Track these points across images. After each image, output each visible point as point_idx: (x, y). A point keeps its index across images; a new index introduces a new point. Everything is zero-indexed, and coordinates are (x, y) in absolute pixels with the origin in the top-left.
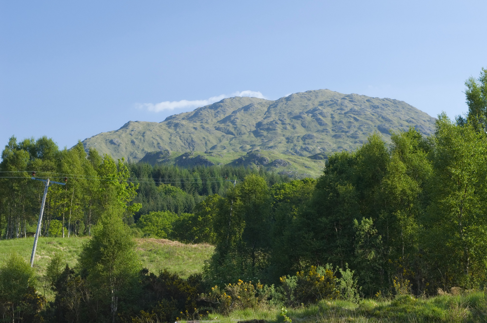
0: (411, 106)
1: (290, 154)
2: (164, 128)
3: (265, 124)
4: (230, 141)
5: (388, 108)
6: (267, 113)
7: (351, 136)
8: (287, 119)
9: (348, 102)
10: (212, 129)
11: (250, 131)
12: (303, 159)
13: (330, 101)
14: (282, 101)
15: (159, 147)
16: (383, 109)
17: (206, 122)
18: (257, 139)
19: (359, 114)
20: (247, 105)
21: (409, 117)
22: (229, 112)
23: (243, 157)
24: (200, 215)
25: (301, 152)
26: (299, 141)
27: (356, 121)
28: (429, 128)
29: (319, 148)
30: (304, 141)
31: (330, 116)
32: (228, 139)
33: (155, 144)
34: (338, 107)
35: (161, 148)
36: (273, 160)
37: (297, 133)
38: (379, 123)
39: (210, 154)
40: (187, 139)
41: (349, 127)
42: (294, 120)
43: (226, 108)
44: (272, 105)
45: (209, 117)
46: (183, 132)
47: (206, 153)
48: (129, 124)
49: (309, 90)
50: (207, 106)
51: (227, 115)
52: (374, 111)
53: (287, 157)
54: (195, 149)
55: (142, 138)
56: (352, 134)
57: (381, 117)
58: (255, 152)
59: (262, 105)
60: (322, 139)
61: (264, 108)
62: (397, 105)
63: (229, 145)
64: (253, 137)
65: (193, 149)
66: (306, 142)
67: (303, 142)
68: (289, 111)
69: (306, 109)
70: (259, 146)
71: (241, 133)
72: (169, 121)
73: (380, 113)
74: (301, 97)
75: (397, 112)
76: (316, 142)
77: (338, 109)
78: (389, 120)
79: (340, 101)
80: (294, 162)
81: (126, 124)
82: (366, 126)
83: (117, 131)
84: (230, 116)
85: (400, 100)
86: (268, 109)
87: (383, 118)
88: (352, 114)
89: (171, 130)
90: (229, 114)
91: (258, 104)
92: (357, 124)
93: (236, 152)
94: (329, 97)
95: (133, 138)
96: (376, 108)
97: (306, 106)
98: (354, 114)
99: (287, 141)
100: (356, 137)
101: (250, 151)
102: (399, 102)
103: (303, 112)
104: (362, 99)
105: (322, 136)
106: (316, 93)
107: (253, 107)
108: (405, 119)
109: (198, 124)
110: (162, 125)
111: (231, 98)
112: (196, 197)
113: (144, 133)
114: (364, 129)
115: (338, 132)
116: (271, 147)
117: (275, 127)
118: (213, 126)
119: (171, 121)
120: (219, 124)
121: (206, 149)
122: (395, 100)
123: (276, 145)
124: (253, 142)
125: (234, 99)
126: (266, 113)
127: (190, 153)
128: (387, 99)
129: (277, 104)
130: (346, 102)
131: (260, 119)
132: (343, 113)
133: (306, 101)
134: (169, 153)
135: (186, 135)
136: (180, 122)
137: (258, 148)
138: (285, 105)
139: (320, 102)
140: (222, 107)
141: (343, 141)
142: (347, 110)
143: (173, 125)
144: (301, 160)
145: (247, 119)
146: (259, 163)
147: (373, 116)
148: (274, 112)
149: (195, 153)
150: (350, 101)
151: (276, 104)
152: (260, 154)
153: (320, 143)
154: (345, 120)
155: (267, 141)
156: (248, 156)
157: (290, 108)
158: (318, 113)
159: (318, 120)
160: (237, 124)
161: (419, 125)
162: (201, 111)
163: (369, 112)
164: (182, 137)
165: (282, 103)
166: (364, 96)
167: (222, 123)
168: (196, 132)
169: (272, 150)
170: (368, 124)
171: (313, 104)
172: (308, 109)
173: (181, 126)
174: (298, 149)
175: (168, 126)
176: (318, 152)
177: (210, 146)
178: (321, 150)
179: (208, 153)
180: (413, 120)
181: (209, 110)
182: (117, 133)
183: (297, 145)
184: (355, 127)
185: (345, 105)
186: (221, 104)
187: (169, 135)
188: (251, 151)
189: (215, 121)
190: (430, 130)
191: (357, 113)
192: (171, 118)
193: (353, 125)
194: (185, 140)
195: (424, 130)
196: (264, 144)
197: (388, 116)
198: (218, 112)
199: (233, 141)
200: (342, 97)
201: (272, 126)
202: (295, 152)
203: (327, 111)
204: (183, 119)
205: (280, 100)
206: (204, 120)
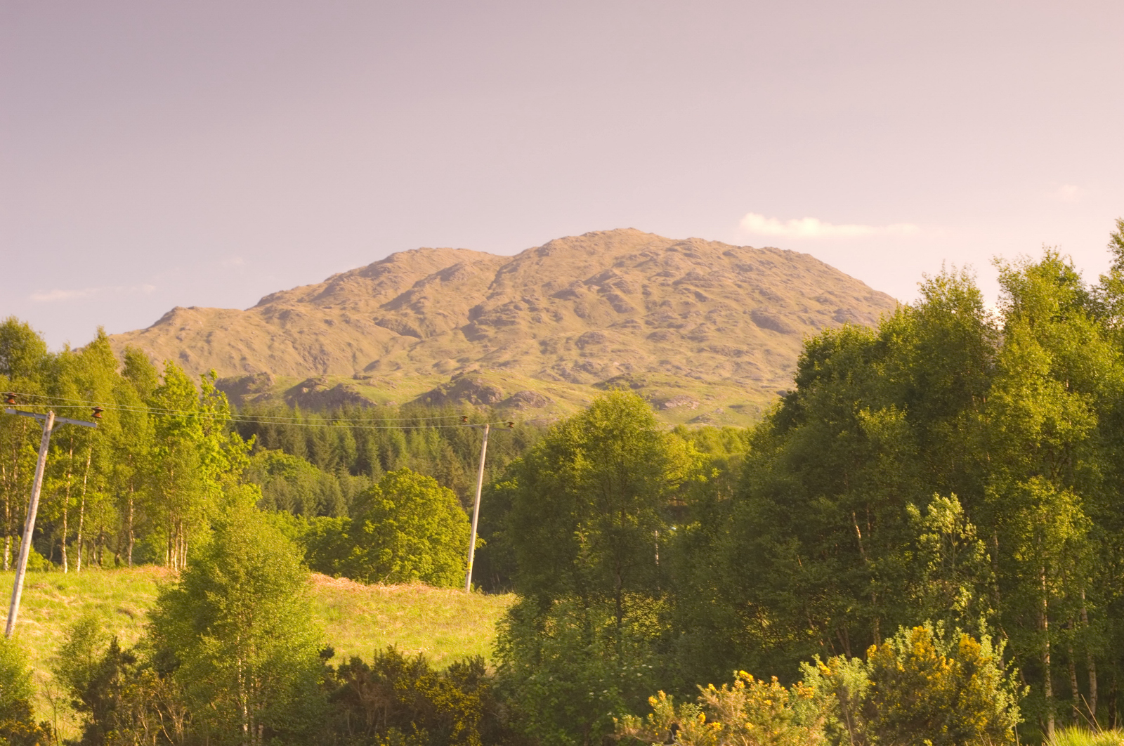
0: (827, 266)
1: (551, 380)
2: (256, 323)
3: (489, 311)
4: (410, 351)
5: (774, 270)
6: (495, 285)
7: (690, 335)
8: (541, 298)
9: (682, 257)
10: (368, 323)
11: (456, 328)
12: (581, 390)
13: (641, 255)
14: (530, 257)
15: (245, 367)
16: (762, 274)
17: (353, 309)
18: (472, 346)
19: (707, 285)
20: (448, 267)
21: (823, 291)
22: (406, 285)
23: (442, 388)
24: (368, 519)
25: (576, 374)
26: (570, 350)
27: (701, 301)
28: (869, 315)
29: (616, 364)
30: (582, 348)
31: (641, 290)
32: (406, 345)
33: (237, 360)
34: (659, 270)
35: (249, 369)
36: (513, 393)
37: (564, 330)
38: (753, 305)
39: (367, 381)
40: (310, 348)
41: (685, 316)
42: (557, 300)
43: (400, 275)
44: (505, 267)
45: (359, 295)
46: (301, 332)
47: (355, 378)
48: (173, 315)
49: (591, 231)
50: (355, 270)
51: (402, 291)
52: (741, 277)
53: (544, 385)
54: (329, 371)
55: (206, 347)
56: (692, 332)
57: (757, 291)
58: (470, 375)
59: (482, 267)
60: (624, 344)
61: (487, 274)
62: (794, 264)
63: (407, 360)
64: (463, 342)
65: (325, 371)
66: (587, 351)
67: (579, 351)
68: (546, 280)
69: (585, 274)
70: (478, 360)
71: (435, 331)
72: (268, 305)
73: (756, 283)
74: (574, 247)
75: (794, 280)
76: (609, 350)
77: (658, 275)
78: (778, 297)
79: (662, 255)
80: (562, 397)
81: (167, 314)
82: (723, 313)
83: (147, 330)
84: (408, 294)
85: (801, 252)
86: (496, 276)
87: (762, 293)
88: (692, 284)
89: (272, 328)
90: (407, 289)
91: (474, 263)
92: (702, 308)
93: (427, 375)
94: (638, 247)
95: (184, 347)
96: (746, 271)
97: (585, 267)
98: (697, 286)
99: (542, 348)
100: (702, 337)
101: (458, 372)
102: (799, 256)
103: (577, 282)
104: (714, 251)
105: (622, 336)
106: (607, 239)
107: (463, 272)
108: (813, 295)
109: (335, 313)
110: (252, 316)
111: (410, 251)
112: (343, 479)
113: (210, 335)
114: (718, 319)
115: (659, 327)
116: (506, 364)
117: (514, 317)
118: (369, 317)
119: (272, 307)
120: (384, 313)
121: (355, 370)
122: (789, 251)
123: (516, 358)
124: (464, 352)
125: (418, 254)
126: (491, 285)
127: (320, 380)
128: (770, 250)
129: (518, 265)
130: (677, 258)
131: (478, 299)
132: (670, 282)
133: (585, 256)
134: (269, 379)
135: (308, 337)
136: (293, 308)
137: (476, 366)
138: (536, 267)
139: (616, 258)
140: (389, 272)
141: (670, 347)
142: (679, 275)
143: (277, 315)
144: (577, 393)
145: (449, 299)
146: (480, 401)
147: (738, 289)
148: (511, 284)
149: (330, 378)
150: (686, 255)
151: (514, 263)
152: (482, 379)
153: (619, 353)
154: (675, 300)
155: (495, 349)
156: (454, 385)
157: (547, 273)
158: (614, 284)
159: (613, 299)
160: (425, 310)
161: (845, 307)
162: (342, 283)
163: (730, 279)
164: (298, 342)
165: (530, 262)
166: (719, 243)
167: (390, 310)
168: (330, 331)
169: (508, 371)
170: (728, 308)
171: (602, 264)
172: (589, 276)
173: (296, 318)
174: (569, 366)
175: (266, 316)
176: (615, 373)
177: (363, 362)
178: (622, 368)
179: (360, 379)
180: (832, 298)
181: (360, 280)
182: (147, 334)
183: (564, 358)
184: (698, 314)
185: (674, 264)
186: (389, 265)
187: (267, 339)
188: (461, 373)
189: (374, 304)
190: (872, 321)
191: (702, 282)
192: (271, 298)
193: (693, 310)
194: (304, 350)
195: (858, 320)
196: (489, 356)
197: (773, 289)
198: (380, 284)
199: (418, 351)
200: (668, 246)
201: (507, 314)
202: (560, 375)
203: (634, 278)
204: (300, 301)
205: (525, 255)
206: (348, 302)
